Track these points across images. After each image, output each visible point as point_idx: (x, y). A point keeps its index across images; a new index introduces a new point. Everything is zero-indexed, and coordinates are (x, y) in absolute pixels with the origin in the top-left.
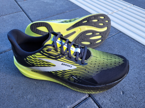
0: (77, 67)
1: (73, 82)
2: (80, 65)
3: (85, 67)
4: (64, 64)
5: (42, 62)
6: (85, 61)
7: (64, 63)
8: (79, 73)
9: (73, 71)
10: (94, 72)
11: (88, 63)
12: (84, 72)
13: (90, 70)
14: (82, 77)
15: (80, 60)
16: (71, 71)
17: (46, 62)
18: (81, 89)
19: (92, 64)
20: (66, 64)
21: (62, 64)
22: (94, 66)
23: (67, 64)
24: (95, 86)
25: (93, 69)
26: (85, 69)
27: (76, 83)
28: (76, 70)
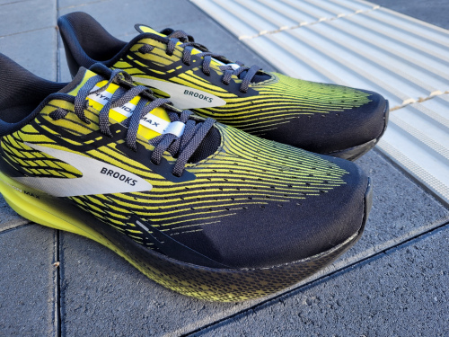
0: (154, 186)
1: (139, 244)
2: (167, 180)
3: (184, 188)
4: (110, 173)
5: (41, 159)
6: (191, 165)
7: (109, 167)
8: (157, 208)
9: (139, 200)
10: (215, 209)
11: (197, 175)
12: (176, 208)
13: (199, 199)
14: (166, 227)
15: (170, 159)
16: (132, 199)
17: (52, 160)
19: (213, 180)
20: (115, 170)
21: (104, 171)
22: (221, 188)
23: (122, 172)
25: (214, 198)
26: (181, 197)
28: (151, 198)
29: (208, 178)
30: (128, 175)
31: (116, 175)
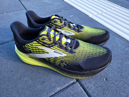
0: (67, 55)
1: (63, 68)
2: (70, 53)
3: (74, 55)
4: (56, 52)
5: (38, 49)
6: (74, 50)
7: (56, 51)
8: (68, 60)
9: (63, 58)
10: (81, 59)
11: (76, 52)
12: (73, 60)
13: (77, 57)
14: (70, 64)
15: (70, 49)
16: (62, 58)
17: (41, 49)
18: (70, 75)
19: (80, 53)
20: (57, 51)
21: (54, 52)
22: (82, 55)
23: (59, 52)
24: (81, 72)
25: (81, 57)
26: (73, 57)
27: (65, 69)
28: (66, 58)
29: (79, 53)
30: (60, 52)
31: (57, 53)
